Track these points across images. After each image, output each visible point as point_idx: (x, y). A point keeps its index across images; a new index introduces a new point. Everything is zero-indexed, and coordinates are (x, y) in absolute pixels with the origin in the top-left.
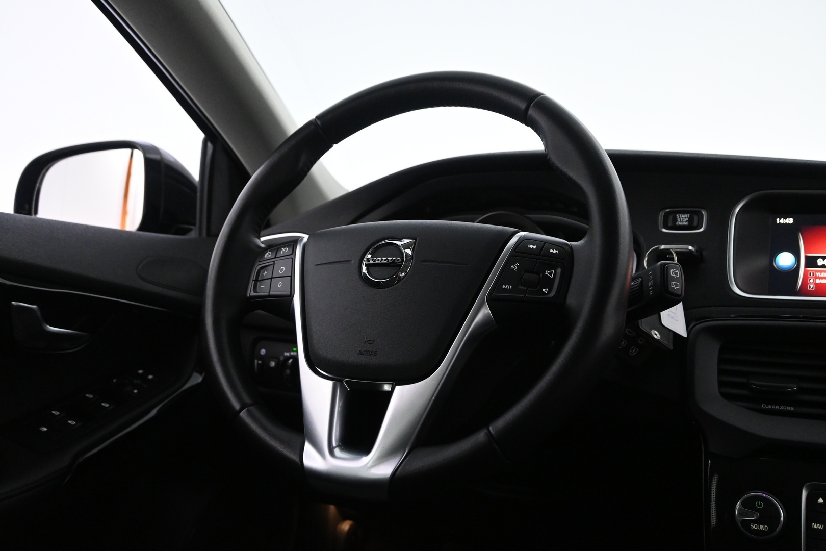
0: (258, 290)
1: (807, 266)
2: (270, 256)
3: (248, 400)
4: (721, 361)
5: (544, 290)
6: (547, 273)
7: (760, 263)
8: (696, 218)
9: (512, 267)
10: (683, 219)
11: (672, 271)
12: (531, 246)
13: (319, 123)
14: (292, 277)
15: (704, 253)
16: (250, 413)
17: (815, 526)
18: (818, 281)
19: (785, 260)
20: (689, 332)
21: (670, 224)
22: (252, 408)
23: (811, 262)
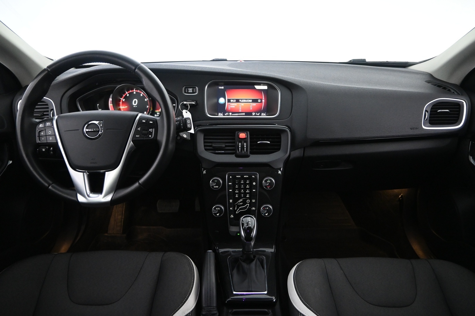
0: (41, 140)
1: (228, 102)
2: (42, 126)
3: (50, 182)
4: (204, 139)
5: (150, 136)
6: (150, 130)
7: (215, 101)
8: (194, 89)
9: (138, 129)
10: (190, 90)
11: (188, 121)
12: (143, 121)
13: (49, 70)
14: (55, 135)
15: (198, 102)
16: (52, 187)
17: (229, 184)
18: (231, 107)
19: (222, 100)
20: (195, 131)
21: (187, 91)
22: (53, 185)
23: (229, 101)
